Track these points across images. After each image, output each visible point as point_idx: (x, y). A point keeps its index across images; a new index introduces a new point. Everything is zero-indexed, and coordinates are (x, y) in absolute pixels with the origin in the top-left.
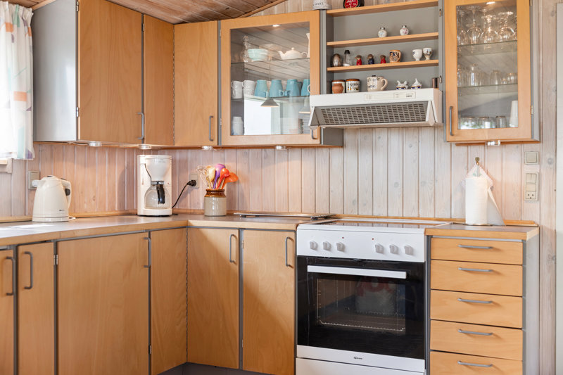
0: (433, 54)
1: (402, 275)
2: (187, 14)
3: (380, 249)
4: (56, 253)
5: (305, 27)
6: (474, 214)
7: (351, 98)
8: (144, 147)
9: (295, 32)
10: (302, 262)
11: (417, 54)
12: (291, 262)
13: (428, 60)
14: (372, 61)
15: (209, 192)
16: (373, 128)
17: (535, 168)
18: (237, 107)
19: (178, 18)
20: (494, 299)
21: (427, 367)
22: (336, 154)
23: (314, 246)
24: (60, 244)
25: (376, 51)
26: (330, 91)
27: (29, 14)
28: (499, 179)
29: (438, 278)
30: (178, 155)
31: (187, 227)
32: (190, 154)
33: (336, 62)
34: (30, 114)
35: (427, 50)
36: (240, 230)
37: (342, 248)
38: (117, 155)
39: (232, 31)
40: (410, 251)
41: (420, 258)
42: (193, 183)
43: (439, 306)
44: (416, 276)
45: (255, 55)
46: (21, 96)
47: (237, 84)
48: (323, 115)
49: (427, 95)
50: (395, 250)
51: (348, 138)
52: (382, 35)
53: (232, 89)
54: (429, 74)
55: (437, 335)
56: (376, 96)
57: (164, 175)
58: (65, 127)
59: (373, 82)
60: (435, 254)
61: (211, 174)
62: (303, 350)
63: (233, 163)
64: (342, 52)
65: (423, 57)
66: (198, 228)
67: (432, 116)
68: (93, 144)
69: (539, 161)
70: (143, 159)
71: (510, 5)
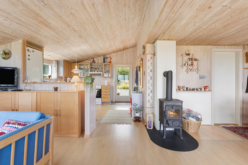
0: (102, 69)
5: (88, 64)
6: (106, 85)
7: (93, 73)
11: (100, 68)
19: (72, 62)
20: (107, 92)
21: (101, 99)
25: (96, 68)
26: (91, 72)
27: (57, 62)
28: (108, 81)
29: (102, 90)
33: (92, 69)
39: (79, 64)
40: (100, 88)
43: (102, 93)
44: (100, 90)
45: (82, 67)
46: (56, 71)
48: (90, 74)
49: (101, 73)
50: (98, 88)
52: (96, 66)
54: (101, 71)
55: (102, 96)
56: (96, 73)
58: (62, 74)
59: (96, 71)
60: (102, 88)
67: (102, 75)
69: (112, 79)
70: (68, 79)
71: (109, 64)
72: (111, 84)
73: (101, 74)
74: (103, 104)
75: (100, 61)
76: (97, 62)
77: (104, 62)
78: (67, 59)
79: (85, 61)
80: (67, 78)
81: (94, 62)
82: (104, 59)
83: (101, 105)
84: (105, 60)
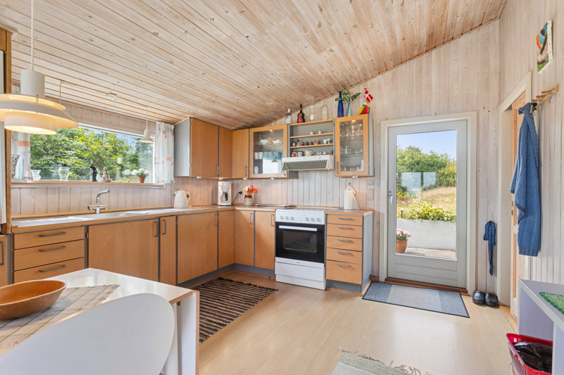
0: (331, 142)
1: (315, 230)
2: (237, 126)
3: (307, 219)
4: (177, 220)
5: (282, 131)
6: (347, 206)
7: (299, 159)
8: (220, 179)
9: (279, 133)
10: (278, 224)
11: (325, 141)
12: (274, 224)
13: (329, 144)
14: (308, 144)
15: (246, 196)
16: (309, 171)
17: (372, 187)
18: (258, 163)
19: (234, 128)
20: (352, 240)
21: (325, 266)
22: (295, 180)
23: (282, 218)
24: (179, 217)
25: (309, 140)
26: (291, 156)
27: (173, 127)
28: (358, 191)
29: (329, 231)
30: (235, 182)
31: (234, 210)
32: (240, 181)
33: (294, 145)
34: (173, 166)
35: (329, 140)
36: (254, 211)
37: (292, 219)
38: (211, 182)
39: (255, 133)
40: (319, 220)
41: (322, 223)
42: (241, 193)
43: (330, 243)
44: (321, 230)
45: (264, 142)
46: (168, 159)
47: (256, 154)
48: (287, 166)
49: (327, 157)
50: (313, 220)
51: (300, 175)
52: (311, 134)
53: (254, 156)
54: (329, 149)
55: (329, 254)
56: (308, 158)
57: (228, 189)
59: (307, 152)
60: (329, 221)
61: (246, 189)
62: (278, 259)
63: (256, 185)
64: (296, 141)
65: (327, 143)
66: (239, 210)
67: (329, 166)
68: (198, 177)
69: (373, 184)
70: (220, 183)
71: (361, 122)
72: (371, 205)
73: (324, 162)
74: (333, 290)
75: (325, 112)
76: (312, 117)
77: (341, 112)
79: (275, 119)
80: (218, 180)
81: (302, 118)
82: (341, 103)
83: (322, 295)
84: (345, 106)
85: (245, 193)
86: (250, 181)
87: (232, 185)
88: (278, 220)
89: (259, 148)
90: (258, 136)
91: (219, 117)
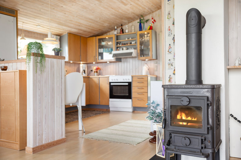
0: (136, 43)
1: (127, 84)
2: (89, 36)
3: (124, 80)
5: (112, 38)
7: (121, 52)
8: (81, 63)
9: (110, 39)
10: (110, 83)
11: (133, 43)
12: (109, 83)
13: (135, 44)
14: (125, 44)
15: (95, 72)
16: (126, 58)
17: (156, 65)
18: (101, 54)
19: (88, 36)
20: (143, 87)
21: (132, 101)
22: (120, 63)
23: (112, 80)
25: (126, 42)
26: (117, 50)
27: (59, 37)
28: (150, 67)
29: (133, 85)
30: (89, 65)
31: (89, 78)
32: (91, 65)
33: (118, 45)
35: (135, 42)
36: (99, 78)
37: (117, 80)
38: (76, 65)
40: (129, 80)
41: (130, 81)
42: (92, 71)
43: (134, 90)
44: (130, 84)
45: (103, 43)
47: (100, 50)
48: (115, 55)
49: (133, 51)
50: (126, 80)
51: (122, 60)
52: (127, 39)
53: (99, 51)
54: (135, 47)
55: (134, 95)
56: (125, 51)
57: (85, 68)
59: (124, 48)
60: (134, 80)
61: (95, 68)
62: (111, 100)
63: (100, 66)
64: (119, 43)
65: (134, 44)
66: (91, 78)
67: (134, 55)
68: (71, 62)
69: (157, 63)
70: (81, 65)
71: (149, 33)
72: (156, 73)
73: (132, 53)
74: (136, 112)
75: (133, 29)
76: (127, 31)
77: (141, 28)
78: (73, 30)
79: (109, 31)
80: (80, 64)
81: (122, 31)
82: (140, 24)
83: (131, 113)
84: (142, 25)
85: (94, 70)
86: (97, 65)
87: (88, 66)
88: (110, 81)
89: (101, 47)
90: (100, 40)
91: (81, 32)
